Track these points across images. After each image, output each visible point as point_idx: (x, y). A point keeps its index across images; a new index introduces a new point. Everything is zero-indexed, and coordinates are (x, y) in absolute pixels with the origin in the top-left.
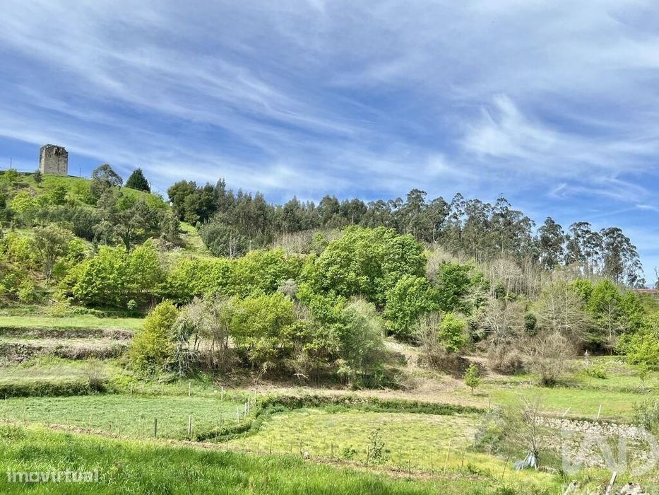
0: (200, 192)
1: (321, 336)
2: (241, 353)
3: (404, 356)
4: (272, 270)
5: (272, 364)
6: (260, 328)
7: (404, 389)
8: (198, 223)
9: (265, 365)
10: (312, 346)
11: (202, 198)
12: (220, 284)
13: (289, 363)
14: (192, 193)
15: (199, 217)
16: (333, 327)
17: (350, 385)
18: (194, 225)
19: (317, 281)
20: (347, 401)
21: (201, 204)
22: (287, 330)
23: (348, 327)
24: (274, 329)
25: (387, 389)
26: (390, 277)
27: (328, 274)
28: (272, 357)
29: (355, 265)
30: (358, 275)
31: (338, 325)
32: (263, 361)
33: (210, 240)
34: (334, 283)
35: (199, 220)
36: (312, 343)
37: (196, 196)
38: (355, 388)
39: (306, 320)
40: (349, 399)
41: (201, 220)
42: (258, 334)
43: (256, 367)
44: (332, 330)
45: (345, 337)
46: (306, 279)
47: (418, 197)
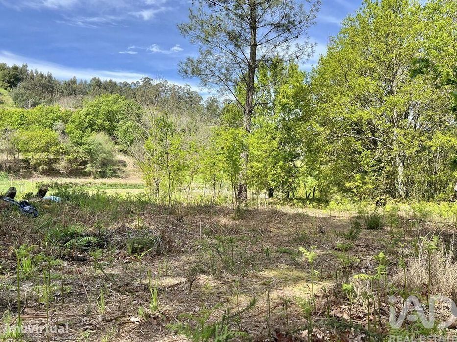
0: (9, 70)
1: (75, 152)
2: (26, 161)
3: (125, 162)
4: (52, 117)
5: (45, 167)
6: (36, 148)
7: (122, 178)
8: (9, 88)
9: (41, 167)
10: (70, 157)
11: (11, 73)
12: (19, 124)
13: (55, 166)
14: (4, 70)
15: (9, 85)
16: (82, 147)
17: (92, 177)
18: (6, 89)
19: (80, 124)
20: (89, 184)
21: (10, 77)
22: (53, 149)
23: (91, 147)
24: (46, 148)
25: (113, 178)
26: (121, 122)
27: (87, 120)
28: (45, 163)
29: (101, 116)
30: (104, 121)
31: (86, 146)
32: (39, 164)
33: (16, 99)
34: (91, 125)
35: (9, 86)
36: (69, 156)
37: (6, 72)
38: (95, 178)
39: (66, 143)
40: (90, 183)
41: (10, 87)
42: (36, 151)
43: (35, 168)
44: (81, 149)
45: (89, 152)
46: (72, 122)
47: (149, 81)
